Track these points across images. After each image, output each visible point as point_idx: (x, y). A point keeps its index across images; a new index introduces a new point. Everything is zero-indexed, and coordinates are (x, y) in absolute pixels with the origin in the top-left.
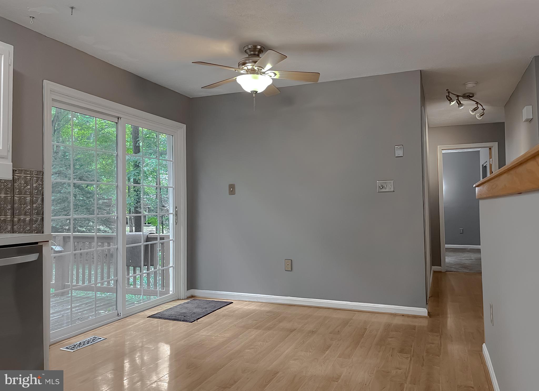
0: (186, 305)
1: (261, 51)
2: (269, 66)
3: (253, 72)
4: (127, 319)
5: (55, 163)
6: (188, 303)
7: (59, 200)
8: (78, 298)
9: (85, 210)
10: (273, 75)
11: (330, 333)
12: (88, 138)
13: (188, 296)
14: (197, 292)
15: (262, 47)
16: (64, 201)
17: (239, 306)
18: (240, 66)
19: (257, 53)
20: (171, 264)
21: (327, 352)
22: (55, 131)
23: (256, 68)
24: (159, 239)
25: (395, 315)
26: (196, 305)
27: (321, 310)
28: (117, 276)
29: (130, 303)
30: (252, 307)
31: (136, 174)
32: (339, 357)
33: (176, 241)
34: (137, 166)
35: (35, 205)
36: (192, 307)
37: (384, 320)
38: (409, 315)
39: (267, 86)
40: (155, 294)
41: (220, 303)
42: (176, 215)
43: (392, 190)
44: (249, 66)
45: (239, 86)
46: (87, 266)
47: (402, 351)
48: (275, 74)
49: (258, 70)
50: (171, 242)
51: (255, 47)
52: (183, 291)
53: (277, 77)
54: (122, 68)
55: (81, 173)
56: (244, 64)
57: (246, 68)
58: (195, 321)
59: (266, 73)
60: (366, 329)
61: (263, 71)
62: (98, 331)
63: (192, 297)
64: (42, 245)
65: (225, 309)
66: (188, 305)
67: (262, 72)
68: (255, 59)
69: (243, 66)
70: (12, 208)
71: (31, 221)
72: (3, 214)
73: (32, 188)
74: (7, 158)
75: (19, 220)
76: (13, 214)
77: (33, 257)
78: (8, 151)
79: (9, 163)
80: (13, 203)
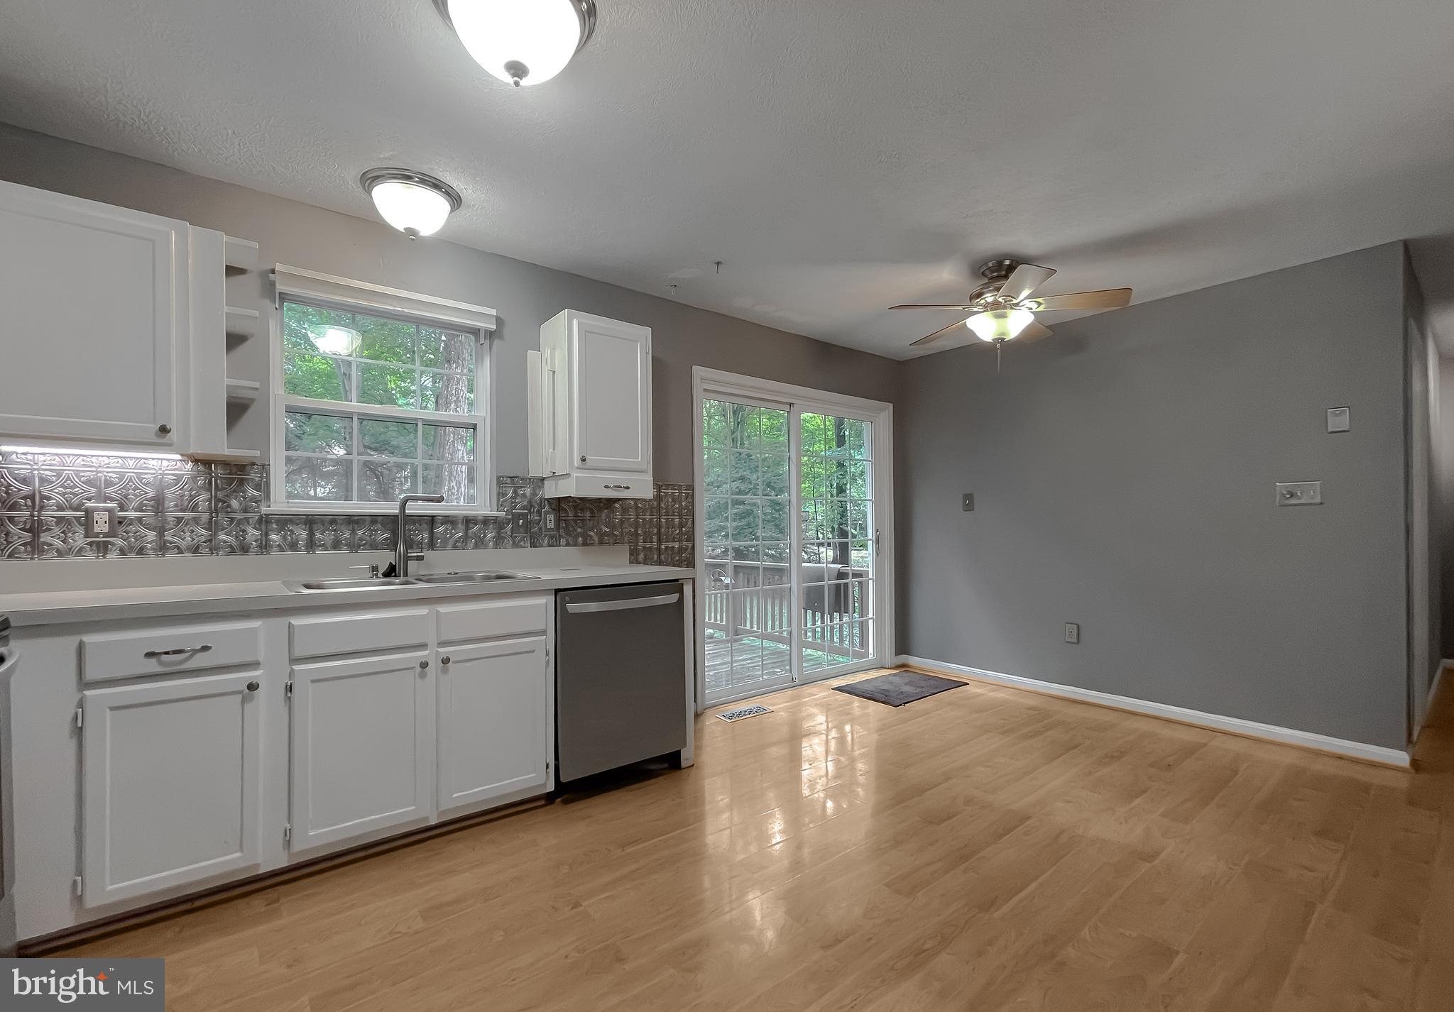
0: (891, 678)
1: (1011, 269)
2: (1026, 293)
3: (995, 306)
4: (805, 687)
5: (739, 465)
6: (894, 675)
7: (743, 513)
8: (753, 648)
9: (773, 527)
10: (1034, 306)
11: (1151, 765)
12: (779, 430)
13: (897, 664)
14: (914, 661)
15: (1012, 261)
16: (749, 515)
17: (979, 691)
18: (972, 301)
19: (1003, 273)
20: (871, 615)
21: (1137, 801)
22: (739, 423)
23: (1000, 300)
24: (850, 576)
25: (1319, 754)
26: (907, 681)
27: (1137, 717)
28: (790, 626)
29: (816, 662)
30: (1001, 695)
31: (839, 476)
32: (1164, 815)
33: (879, 581)
34: (841, 465)
35: (684, 529)
36: (901, 683)
37: (1289, 759)
38: (1358, 759)
39: (1025, 326)
40: (845, 653)
41: (947, 682)
42: (878, 542)
43: (1318, 500)
44: (989, 298)
45: (972, 333)
46: (777, 602)
47: (1323, 833)
48: (1039, 304)
49: (1005, 302)
50: (871, 582)
51: (1000, 263)
52: (889, 655)
53: (1041, 308)
54: (793, 332)
55: (768, 477)
56: (979, 295)
57: (983, 301)
58: (901, 705)
59: (1020, 304)
60: (1235, 772)
61: (1015, 301)
62: (765, 698)
63: (904, 666)
64: (683, 584)
65: (954, 693)
66: (893, 678)
67: (1014, 304)
68: (998, 284)
69: (979, 300)
70: (659, 532)
71: (680, 548)
72: (648, 540)
73: (681, 507)
74: (647, 472)
75: (667, 547)
76: (660, 541)
77: (673, 598)
78: (648, 463)
79: (649, 478)
80: (659, 527)
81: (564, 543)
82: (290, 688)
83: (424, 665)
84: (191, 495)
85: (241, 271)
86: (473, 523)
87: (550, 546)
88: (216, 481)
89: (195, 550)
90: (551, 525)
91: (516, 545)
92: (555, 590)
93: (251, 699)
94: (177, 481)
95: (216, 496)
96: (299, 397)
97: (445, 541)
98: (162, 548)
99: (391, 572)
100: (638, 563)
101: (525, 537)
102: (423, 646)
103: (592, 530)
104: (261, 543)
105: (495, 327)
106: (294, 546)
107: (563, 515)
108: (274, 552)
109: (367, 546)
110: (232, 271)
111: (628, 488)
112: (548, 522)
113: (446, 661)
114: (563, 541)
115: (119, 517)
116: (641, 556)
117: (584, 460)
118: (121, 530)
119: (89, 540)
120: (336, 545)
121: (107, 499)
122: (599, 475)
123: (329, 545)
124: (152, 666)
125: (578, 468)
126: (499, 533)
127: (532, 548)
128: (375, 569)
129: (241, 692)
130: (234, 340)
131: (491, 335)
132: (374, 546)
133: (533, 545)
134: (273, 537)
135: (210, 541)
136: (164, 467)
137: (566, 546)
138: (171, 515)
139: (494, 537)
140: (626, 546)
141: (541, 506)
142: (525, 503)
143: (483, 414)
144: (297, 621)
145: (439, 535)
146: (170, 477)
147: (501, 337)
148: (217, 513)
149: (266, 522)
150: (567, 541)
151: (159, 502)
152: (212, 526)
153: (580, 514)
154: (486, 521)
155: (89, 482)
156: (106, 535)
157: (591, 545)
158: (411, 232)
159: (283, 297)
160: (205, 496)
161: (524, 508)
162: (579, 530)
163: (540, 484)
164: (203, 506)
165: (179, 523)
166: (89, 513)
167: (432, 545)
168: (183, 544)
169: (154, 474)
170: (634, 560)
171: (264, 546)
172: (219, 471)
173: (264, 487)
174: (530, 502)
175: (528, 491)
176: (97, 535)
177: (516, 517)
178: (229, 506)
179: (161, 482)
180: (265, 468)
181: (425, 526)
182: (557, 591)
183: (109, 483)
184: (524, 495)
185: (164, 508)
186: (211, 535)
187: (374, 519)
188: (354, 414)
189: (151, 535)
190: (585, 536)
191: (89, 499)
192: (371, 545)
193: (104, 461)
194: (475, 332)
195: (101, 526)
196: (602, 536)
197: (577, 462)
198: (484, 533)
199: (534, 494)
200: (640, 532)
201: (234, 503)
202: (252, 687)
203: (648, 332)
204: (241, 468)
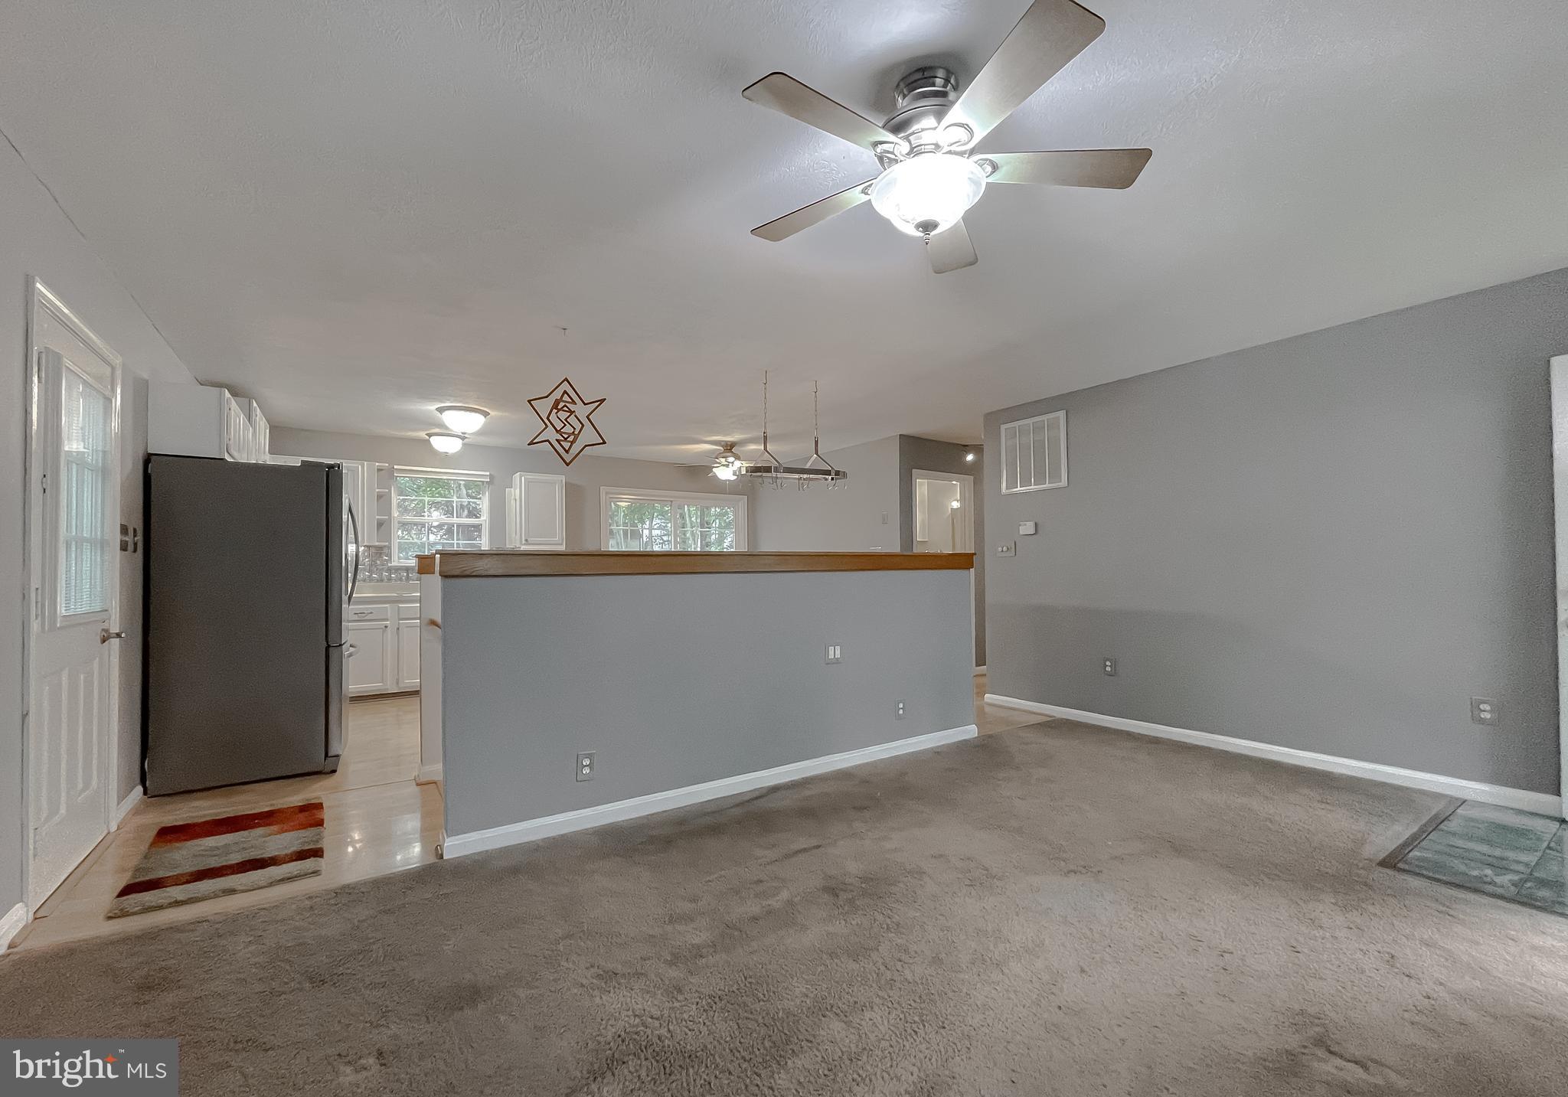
74: (562, 544)
78: (562, 541)
82: (398, 629)
84: (363, 559)
85: (382, 470)
88: (372, 554)
89: (364, 581)
93: (386, 630)
95: (372, 560)
96: (403, 517)
104: (388, 578)
105: (489, 480)
106: (401, 579)
117: (526, 540)
123: (414, 579)
124: (356, 617)
129: (383, 627)
131: (489, 483)
134: (393, 576)
143: (485, 518)
144: (400, 605)
147: (493, 484)
148: (372, 566)
152: (370, 571)
158: (446, 453)
160: (367, 559)
164: (366, 563)
172: (373, 549)
173: (390, 556)
180: (389, 548)
186: (369, 575)
188: (426, 523)
197: (524, 542)
201: (378, 562)
202: (386, 627)
203: (563, 478)
204: (381, 548)
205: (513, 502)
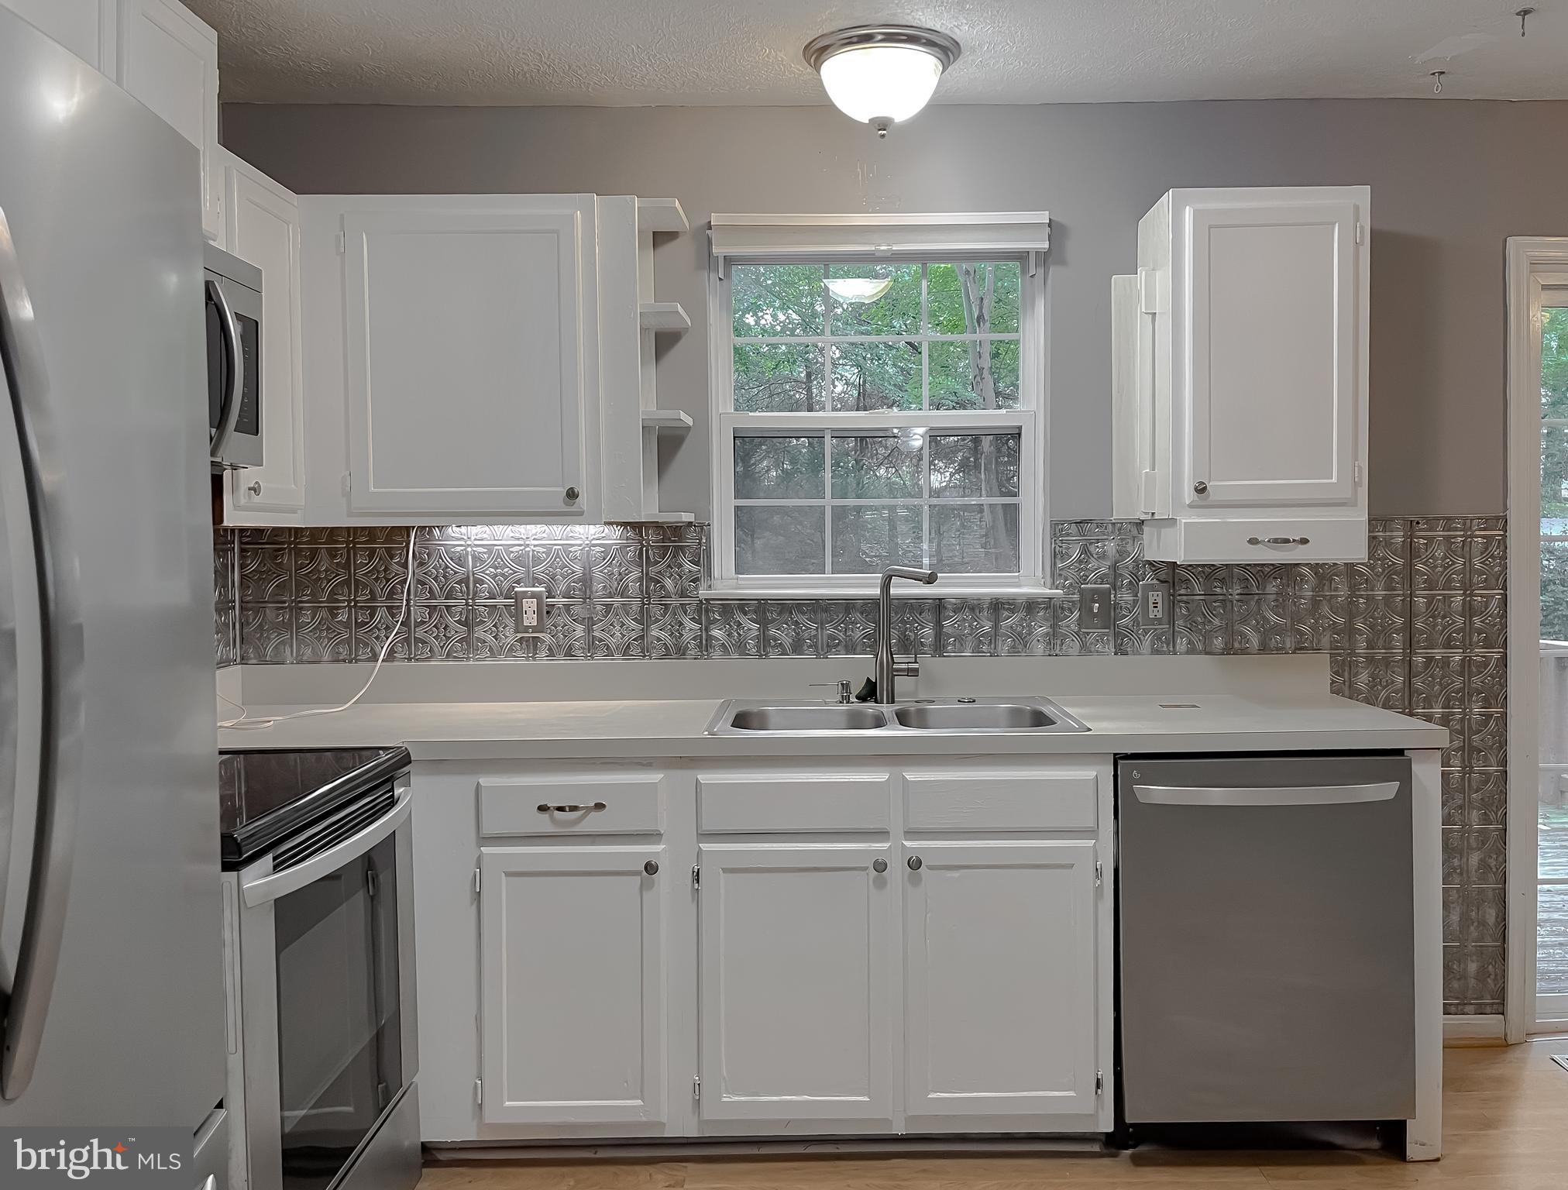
35: (1478, 619)
64: (1410, 760)
70: (1409, 629)
71: (1466, 663)
72: (1381, 643)
73: (1469, 569)
74: (1355, 505)
75: (1430, 660)
76: (1410, 644)
77: (1387, 790)
78: (1356, 485)
79: (1360, 516)
80: (1410, 613)
81: (1184, 648)
82: (697, 876)
83: (880, 867)
84: (620, 574)
85: (672, 236)
86: (1008, 609)
87: (1156, 652)
88: (647, 551)
89: (626, 651)
90: (1157, 613)
91: (1085, 649)
92: (1115, 754)
93: (651, 886)
94: (605, 553)
95: (647, 574)
96: (750, 414)
97: (960, 639)
98: (592, 645)
99: (870, 692)
100: (1353, 694)
101: (1104, 634)
102: (882, 834)
103: (1244, 621)
104: (701, 642)
105: (1046, 245)
106: (741, 648)
107: (1183, 592)
108: (717, 653)
109: (839, 648)
110: (661, 238)
111: (1304, 541)
112: (1151, 605)
113: (915, 864)
114: (1182, 644)
115: (547, 606)
116: (1363, 679)
117: (1201, 490)
118: (548, 622)
119: (520, 635)
120: (797, 647)
121: (536, 581)
122: (1235, 518)
123: (787, 646)
124: (544, 824)
125: (1190, 506)
126: (1054, 626)
127: (1119, 657)
128: (846, 687)
129: (638, 873)
130: (664, 342)
131: (1045, 258)
132: (851, 648)
133: (1120, 651)
134: (716, 633)
135: (642, 637)
136: (592, 535)
137: (1188, 653)
138: (600, 601)
139: (1047, 634)
140: (1325, 658)
141: (1136, 578)
142: (1104, 570)
143: (1033, 407)
144: (706, 777)
145: (950, 631)
146: (598, 549)
147: (1062, 262)
148: (649, 598)
149: (707, 611)
150: (1190, 642)
151: (586, 580)
152: (644, 618)
153: (1218, 590)
154: (1031, 605)
155: (519, 560)
156: (535, 629)
157: (1244, 651)
158: (882, 124)
159: (729, 261)
160: (635, 574)
161: (1102, 579)
162: (1217, 622)
163: (1135, 532)
164: (633, 587)
165: (607, 612)
166: (518, 598)
167: (939, 648)
168: (613, 642)
169: (580, 545)
170: (1344, 688)
171: (705, 645)
172: (652, 537)
173: (703, 558)
174: (1114, 567)
175: (1111, 547)
176: (526, 629)
177: (1087, 598)
178: (663, 587)
179: (588, 556)
180: (702, 528)
181: (927, 616)
182: (1117, 758)
183: (537, 560)
184: (1103, 556)
185: (591, 592)
186: (643, 630)
187: (848, 605)
188: (826, 431)
189: (579, 631)
190: (1229, 632)
191: (518, 582)
192: (846, 646)
193: (531, 530)
194: (1021, 257)
195: (530, 619)
196: (1267, 633)
197: (1188, 495)
198: (1029, 626)
199: (1122, 553)
200: (1360, 626)
201: (669, 583)
202: (651, 868)
203: (1360, 196)
204: (676, 531)
205: (1142, 324)
